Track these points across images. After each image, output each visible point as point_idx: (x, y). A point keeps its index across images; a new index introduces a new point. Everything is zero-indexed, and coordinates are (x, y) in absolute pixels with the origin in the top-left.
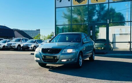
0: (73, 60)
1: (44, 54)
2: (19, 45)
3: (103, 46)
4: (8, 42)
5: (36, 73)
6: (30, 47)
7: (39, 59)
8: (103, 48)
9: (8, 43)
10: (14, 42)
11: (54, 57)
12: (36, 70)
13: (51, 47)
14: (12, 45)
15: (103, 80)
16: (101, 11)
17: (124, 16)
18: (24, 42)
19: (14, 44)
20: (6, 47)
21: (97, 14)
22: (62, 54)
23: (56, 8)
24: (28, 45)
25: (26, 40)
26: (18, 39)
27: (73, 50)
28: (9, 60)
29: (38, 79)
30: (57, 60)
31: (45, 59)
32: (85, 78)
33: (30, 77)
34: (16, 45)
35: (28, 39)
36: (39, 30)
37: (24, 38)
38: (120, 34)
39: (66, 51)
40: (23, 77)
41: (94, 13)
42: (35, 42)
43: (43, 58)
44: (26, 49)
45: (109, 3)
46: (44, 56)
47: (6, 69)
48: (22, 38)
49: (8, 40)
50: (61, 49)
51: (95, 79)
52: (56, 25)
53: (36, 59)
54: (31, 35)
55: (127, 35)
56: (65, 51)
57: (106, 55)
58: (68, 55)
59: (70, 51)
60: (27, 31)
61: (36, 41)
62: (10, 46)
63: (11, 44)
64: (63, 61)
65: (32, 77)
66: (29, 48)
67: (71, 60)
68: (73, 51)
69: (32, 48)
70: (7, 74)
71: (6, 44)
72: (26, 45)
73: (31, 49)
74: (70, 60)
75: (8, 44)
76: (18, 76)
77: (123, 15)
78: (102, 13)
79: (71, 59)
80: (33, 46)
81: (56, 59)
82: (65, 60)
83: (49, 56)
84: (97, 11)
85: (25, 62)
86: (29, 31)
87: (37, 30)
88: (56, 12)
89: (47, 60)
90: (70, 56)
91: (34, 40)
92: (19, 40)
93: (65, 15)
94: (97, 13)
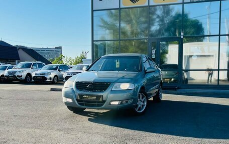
0: (130, 102)
1: (80, 92)
2: (29, 75)
3: (173, 75)
4: (9, 68)
5: (68, 126)
6: (48, 77)
7: (70, 100)
8: (173, 79)
9: (9, 70)
10: (19, 69)
11: (98, 97)
12: (65, 119)
13: (91, 80)
14: (16, 75)
15: (187, 138)
16: (166, 17)
17: (204, 26)
18: (37, 68)
19: (20, 72)
20: (6, 76)
21: (158, 22)
22: (112, 92)
23: (93, 11)
24: (44, 74)
25: (41, 66)
26: (26, 64)
27: (130, 85)
28: (15, 100)
29: (73, 137)
30: (104, 102)
31: (81, 100)
32: (155, 134)
33: (58, 133)
34: (24, 74)
35: (44, 63)
36: (60, 48)
37: (37, 62)
38: (198, 56)
39: (118, 87)
40: (45, 133)
41: (154, 20)
42: (55, 69)
43: (79, 98)
44: (40, 80)
45: (183, 3)
46: (81, 96)
47: (12, 117)
48: (33, 62)
49: (9, 65)
50: (110, 83)
51: (172, 136)
52: (93, 41)
53: (64, 100)
54: (46, 57)
55: (209, 58)
56: (116, 87)
57: (178, 91)
58: (122, 94)
59: (125, 86)
60: (39, 49)
61: (57, 66)
62: (14, 76)
63: (15, 72)
64: (112, 103)
65: (61, 132)
66: (47, 79)
67: (127, 102)
68: (130, 87)
69: (50, 78)
70: (17, 127)
71: (6, 73)
72: (41, 74)
73: (49, 80)
74: (124, 102)
75: (9, 72)
76: (37, 131)
77: (201, 25)
78: (167, 20)
79: (127, 100)
80: (52, 75)
81: (101, 100)
82: (117, 103)
83: (89, 95)
84: (158, 17)
85: (43, 104)
86: (43, 50)
87: (57, 48)
88: (94, 18)
89: (86, 101)
90: (125, 95)
91: (54, 66)
92: (28, 66)
93: (105, 23)
94: (158, 20)
